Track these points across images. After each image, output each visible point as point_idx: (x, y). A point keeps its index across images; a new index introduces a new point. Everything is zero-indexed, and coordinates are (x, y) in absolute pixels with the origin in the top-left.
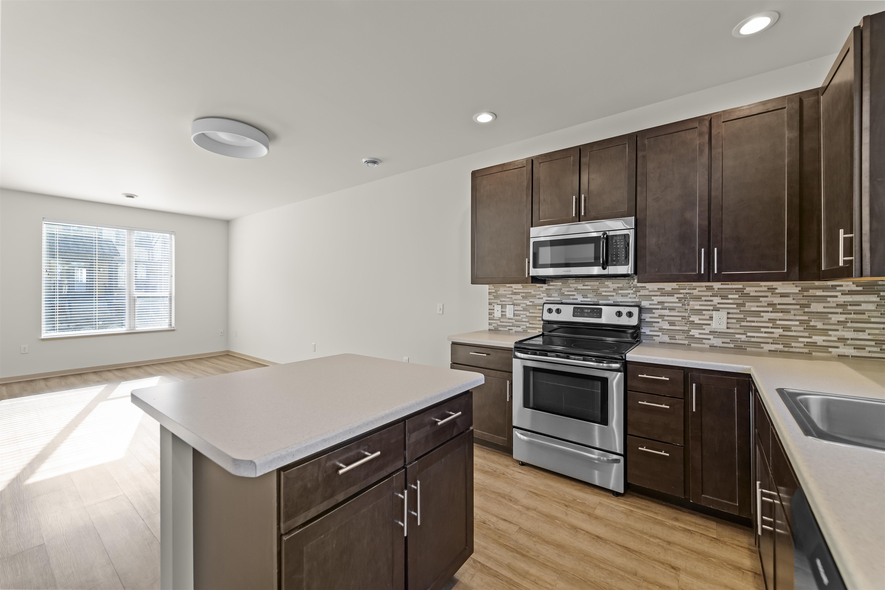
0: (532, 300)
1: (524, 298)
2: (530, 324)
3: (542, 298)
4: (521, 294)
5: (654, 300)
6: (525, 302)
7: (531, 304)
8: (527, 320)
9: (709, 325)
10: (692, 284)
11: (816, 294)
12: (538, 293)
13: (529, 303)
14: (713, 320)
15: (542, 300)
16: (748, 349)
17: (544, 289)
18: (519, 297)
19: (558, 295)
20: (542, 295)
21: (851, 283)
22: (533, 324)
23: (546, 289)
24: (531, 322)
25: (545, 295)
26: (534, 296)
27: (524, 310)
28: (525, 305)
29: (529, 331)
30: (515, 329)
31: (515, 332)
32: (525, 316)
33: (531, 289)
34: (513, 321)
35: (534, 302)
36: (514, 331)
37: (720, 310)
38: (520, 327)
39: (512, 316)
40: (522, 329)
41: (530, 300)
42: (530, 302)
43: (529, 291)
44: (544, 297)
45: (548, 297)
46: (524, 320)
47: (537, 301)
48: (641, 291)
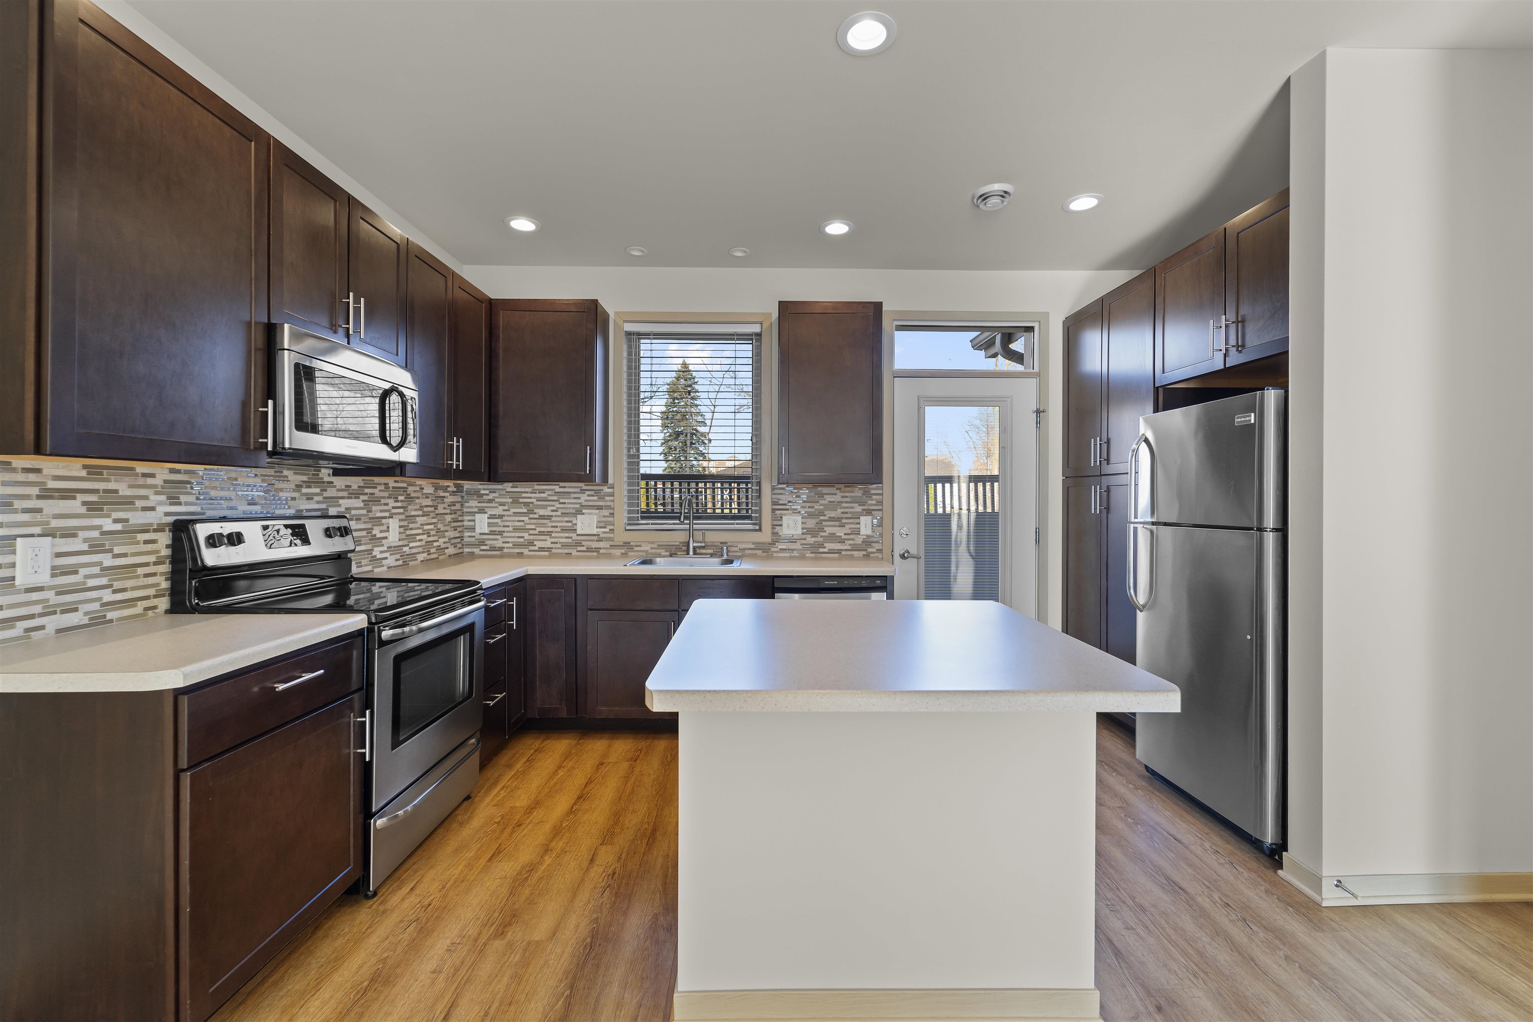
0: (121, 515)
1: (93, 508)
2: (115, 592)
3: (153, 509)
4: (80, 498)
5: (342, 505)
6: (96, 522)
7: (119, 527)
8: (104, 581)
9: (386, 538)
10: (374, 481)
11: (439, 494)
12: (142, 492)
13: (108, 525)
14: (389, 532)
15: (153, 513)
16: (410, 563)
17: (158, 481)
18: (75, 505)
19: (195, 498)
20: (154, 499)
21: (452, 484)
22: (124, 590)
23: (165, 481)
24: (117, 585)
25: (163, 498)
26: (128, 503)
27: (95, 548)
28: (95, 534)
29: (110, 615)
30: (52, 623)
31: (59, 631)
32: (96, 570)
33: (116, 481)
34: (50, 595)
35: (127, 520)
36: (50, 629)
37: (394, 516)
38: (76, 610)
39: (44, 578)
40: (86, 614)
41: (115, 515)
42: (116, 521)
43: (111, 486)
44: (161, 503)
45: (171, 504)
46: (91, 583)
47: (137, 518)
48: (328, 490)
